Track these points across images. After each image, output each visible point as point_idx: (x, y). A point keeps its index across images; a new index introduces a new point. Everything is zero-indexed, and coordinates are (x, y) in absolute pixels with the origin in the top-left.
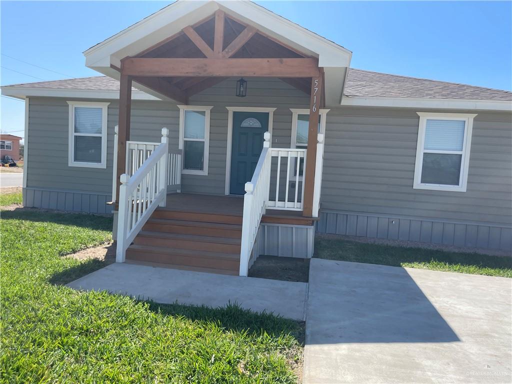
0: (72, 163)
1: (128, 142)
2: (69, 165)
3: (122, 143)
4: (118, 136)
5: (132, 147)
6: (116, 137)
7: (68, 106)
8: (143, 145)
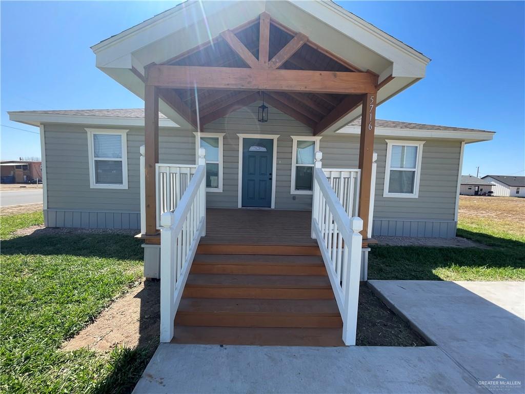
0: (93, 185)
1: (157, 165)
2: (92, 187)
3: (151, 166)
4: (144, 158)
5: (163, 170)
6: (142, 160)
7: (87, 133)
8: (177, 168)
